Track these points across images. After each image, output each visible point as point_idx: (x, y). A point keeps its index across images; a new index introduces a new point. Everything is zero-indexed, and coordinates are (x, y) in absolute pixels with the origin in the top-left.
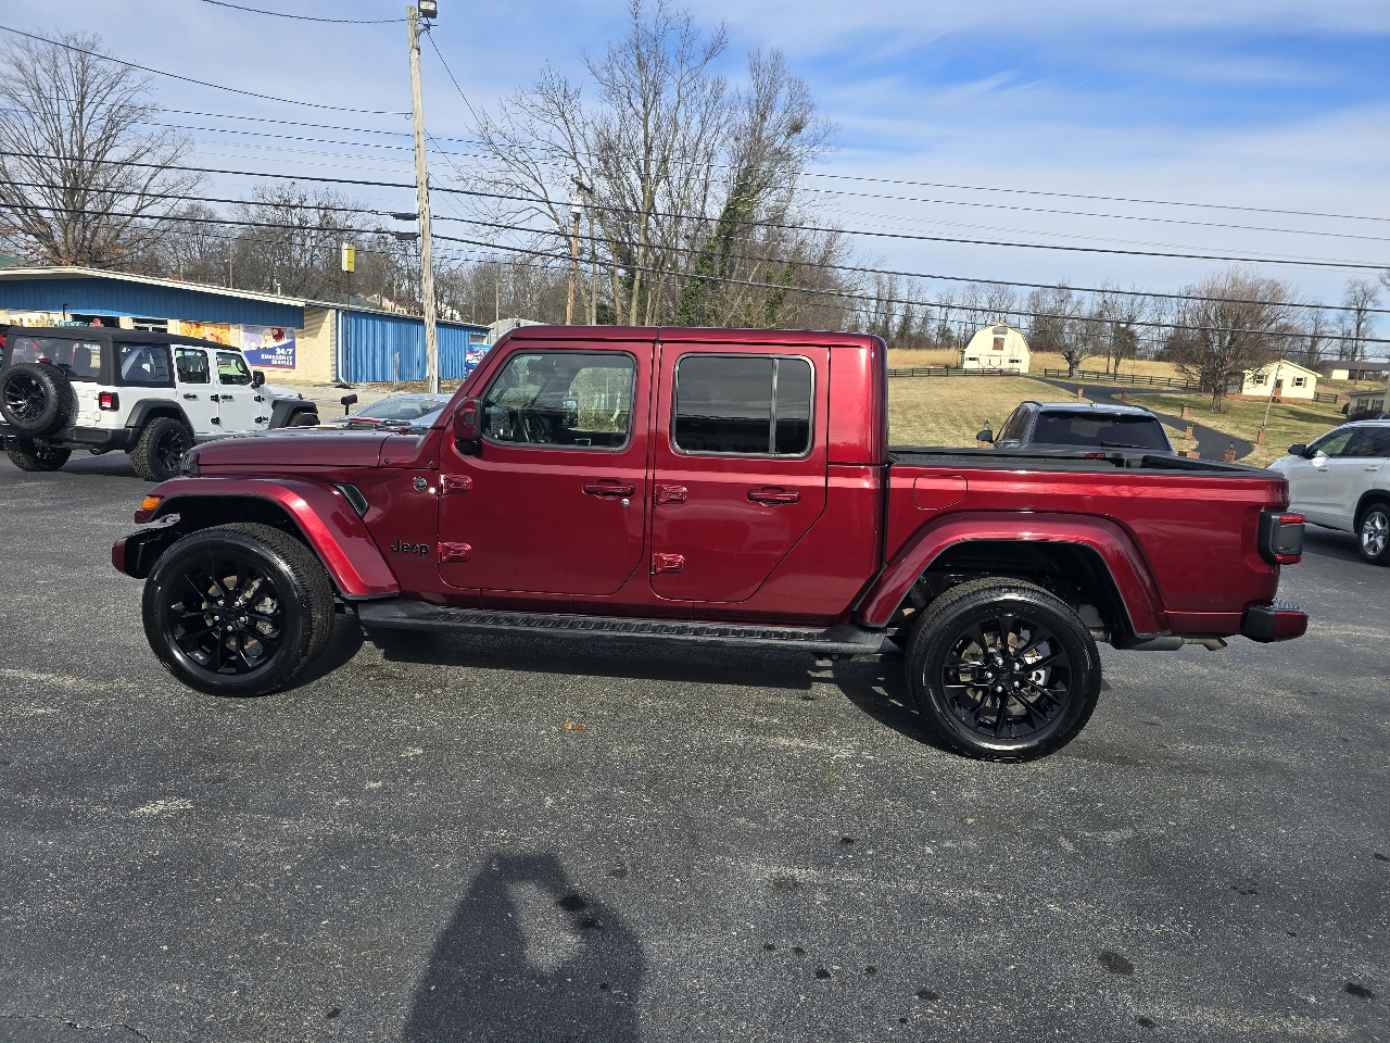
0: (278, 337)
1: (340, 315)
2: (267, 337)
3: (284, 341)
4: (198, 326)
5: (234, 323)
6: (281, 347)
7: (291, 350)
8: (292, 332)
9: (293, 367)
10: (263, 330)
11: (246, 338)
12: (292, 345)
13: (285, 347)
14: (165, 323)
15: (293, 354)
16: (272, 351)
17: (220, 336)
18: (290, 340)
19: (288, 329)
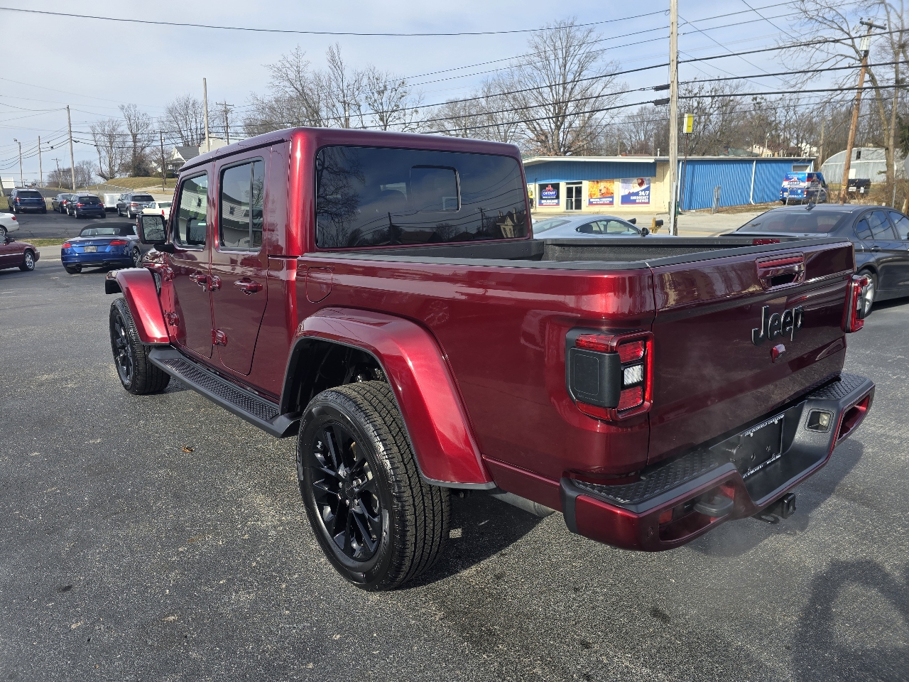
0: (641, 184)
1: (681, 164)
2: (634, 185)
3: (644, 186)
4: (598, 182)
5: (616, 178)
6: (642, 191)
7: (648, 192)
8: (649, 180)
9: (648, 203)
10: (632, 180)
11: (622, 187)
12: (648, 189)
13: (645, 190)
14: (581, 183)
15: (649, 195)
16: (637, 194)
17: (609, 188)
18: (648, 186)
19: (647, 178)
